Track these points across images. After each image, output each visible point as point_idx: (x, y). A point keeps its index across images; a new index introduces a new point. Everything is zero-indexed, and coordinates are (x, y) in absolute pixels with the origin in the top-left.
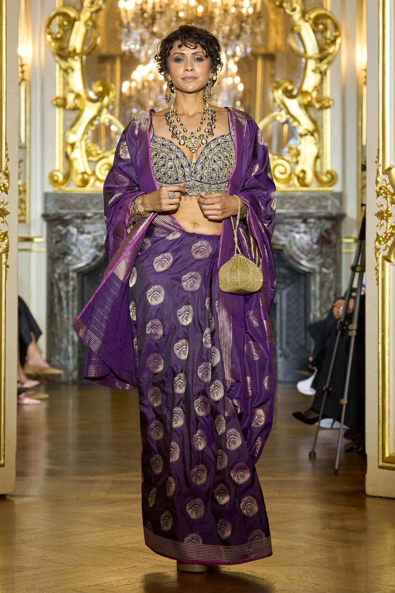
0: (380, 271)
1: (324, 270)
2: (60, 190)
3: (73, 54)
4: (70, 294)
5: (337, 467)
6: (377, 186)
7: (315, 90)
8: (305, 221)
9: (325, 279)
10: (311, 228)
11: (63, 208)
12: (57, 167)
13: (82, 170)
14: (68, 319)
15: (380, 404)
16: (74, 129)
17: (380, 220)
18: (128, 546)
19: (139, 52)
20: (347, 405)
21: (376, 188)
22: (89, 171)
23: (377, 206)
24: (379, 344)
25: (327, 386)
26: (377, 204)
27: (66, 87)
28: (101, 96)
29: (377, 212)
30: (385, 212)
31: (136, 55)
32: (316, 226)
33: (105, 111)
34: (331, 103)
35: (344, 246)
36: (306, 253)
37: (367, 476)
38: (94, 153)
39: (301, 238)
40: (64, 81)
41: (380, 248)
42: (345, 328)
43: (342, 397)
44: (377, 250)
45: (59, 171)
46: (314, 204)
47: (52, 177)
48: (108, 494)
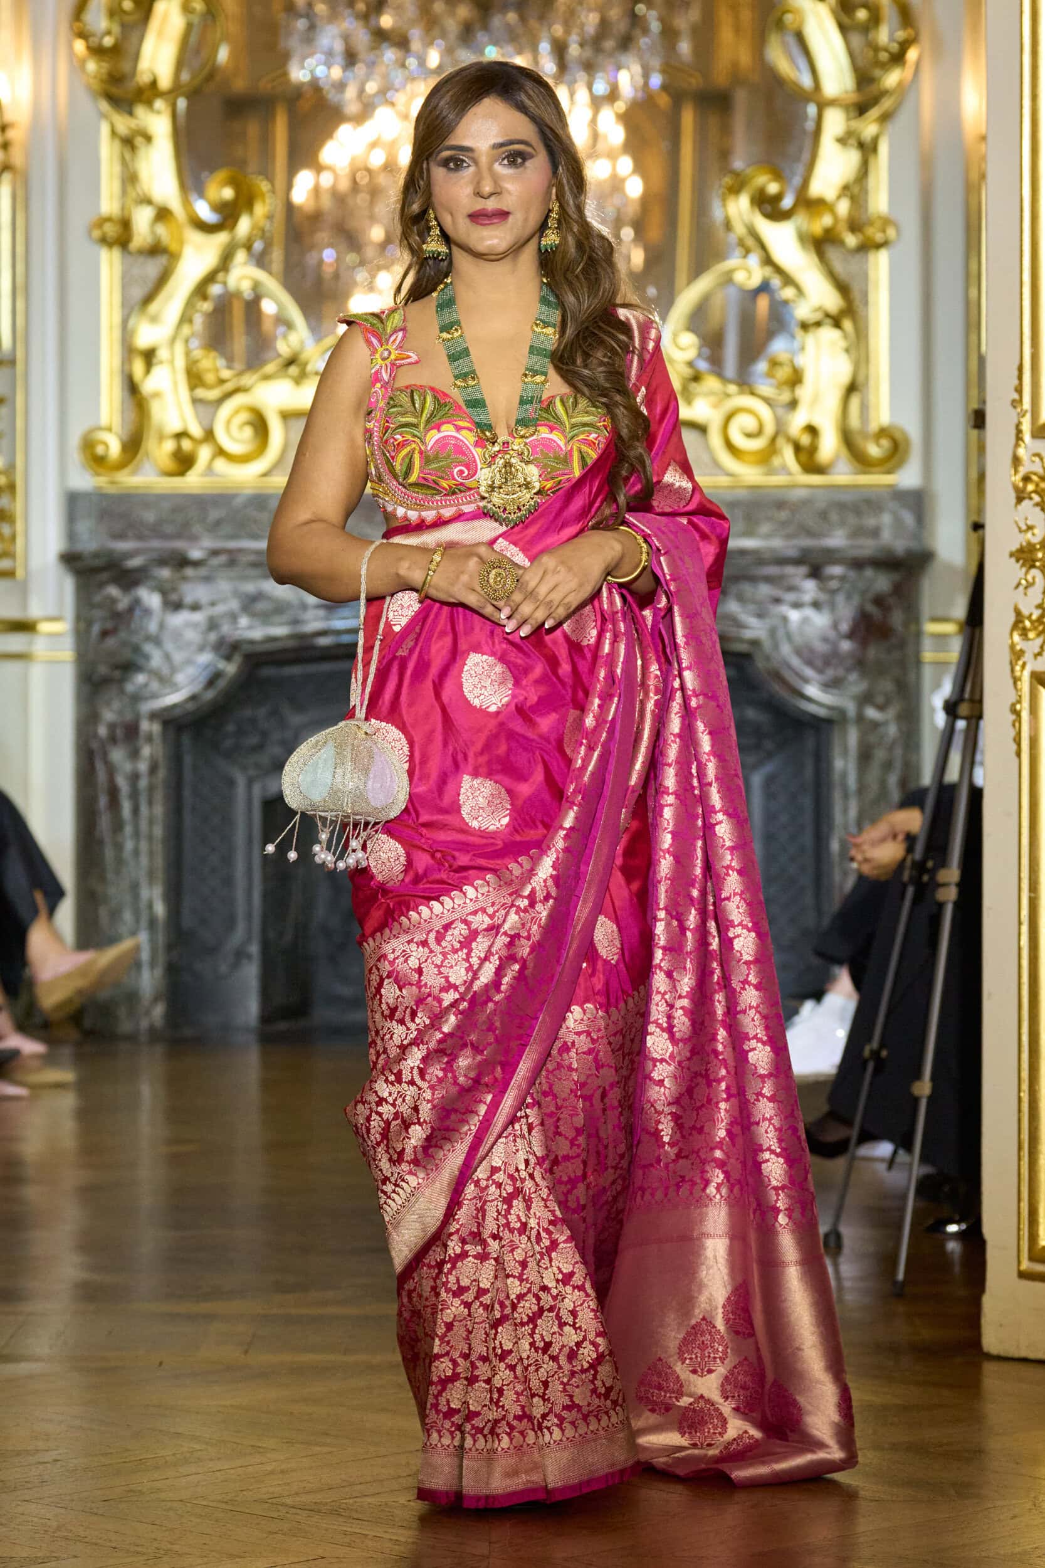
0: (1025, 715)
1: (871, 713)
2: (113, 483)
3: (148, 93)
4: (143, 783)
5: (901, 1276)
6: (1016, 472)
7: (845, 195)
8: (815, 573)
9: (872, 739)
10: (833, 592)
11: (121, 536)
12: (104, 420)
13: (176, 427)
14: (136, 852)
15: (1025, 1096)
16: (153, 307)
17: (1024, 570)
18: (304, 1498)
19: (341, 86)
20: (931, 1099)
21: (1013, 478)
22: (196, 431)
23: (1017, 530)
24: (1020, 923)
25: (875, 1044)
26: (1016, 523)
27: (129, 189)
28: (228, 215)
29: (1015, 547)
30: (1038, 546)
31: (332, 96)
32: (847, 586)
33: (241, 256)
34: (891, 233)
35: (927, 643)
36: (819, 663)
37: (987, 1301)
38: (210, 378)
39: (805, 621)
40: (123, 172)
41: (1024, 648)
42: (925, 878)
43: (918, 1075)
44: (1017, 655)
45: (109, 429)
46: (843, 523)
47: (88, 445)
48: (246, 1352)
